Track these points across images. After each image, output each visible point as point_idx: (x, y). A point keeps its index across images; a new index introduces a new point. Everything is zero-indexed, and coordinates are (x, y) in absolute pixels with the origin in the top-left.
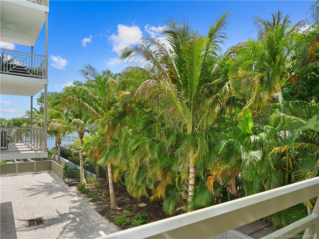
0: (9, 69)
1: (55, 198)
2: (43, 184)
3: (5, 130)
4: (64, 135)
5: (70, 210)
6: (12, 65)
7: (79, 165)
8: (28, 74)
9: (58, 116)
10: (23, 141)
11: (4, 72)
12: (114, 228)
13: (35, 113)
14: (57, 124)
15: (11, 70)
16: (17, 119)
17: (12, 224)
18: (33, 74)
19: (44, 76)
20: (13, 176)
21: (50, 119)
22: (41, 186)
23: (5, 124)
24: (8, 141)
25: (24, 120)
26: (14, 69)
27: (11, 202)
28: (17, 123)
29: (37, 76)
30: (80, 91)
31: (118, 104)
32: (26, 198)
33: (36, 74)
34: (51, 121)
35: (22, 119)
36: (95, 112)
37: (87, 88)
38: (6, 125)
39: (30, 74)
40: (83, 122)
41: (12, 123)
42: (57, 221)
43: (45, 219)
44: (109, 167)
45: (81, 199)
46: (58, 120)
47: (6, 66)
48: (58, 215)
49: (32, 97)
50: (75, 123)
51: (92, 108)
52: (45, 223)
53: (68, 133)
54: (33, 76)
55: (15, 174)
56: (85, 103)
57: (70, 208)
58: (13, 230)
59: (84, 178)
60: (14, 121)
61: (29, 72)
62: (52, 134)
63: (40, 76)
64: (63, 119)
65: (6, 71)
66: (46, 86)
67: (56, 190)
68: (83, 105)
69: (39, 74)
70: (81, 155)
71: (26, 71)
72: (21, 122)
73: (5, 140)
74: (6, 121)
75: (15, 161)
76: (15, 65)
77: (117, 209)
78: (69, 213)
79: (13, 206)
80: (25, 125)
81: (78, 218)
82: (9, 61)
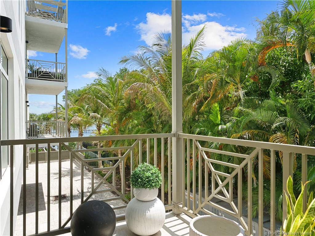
0: (38, 75)
1: (76, 181)
2: (67, 170)
3: (36, 124)
4: (85, 128)
5: (88, 190)
6: (40, 71)
7: (97, 154)
8: (53, 78)
9: (79, 111)
10: (52, 133)
11: (34, 78)
12: (122, 203)
13: (61, 109)
14: (78, 118)
15: (39, 76)
16: (46, 114)
17: (42, 198)
18: (56, 79)
19: (65, 79)
20: (43, 163)
21: (74, 114)
22: (65, 171)
23: (36, 118)
24: (38, 132)
25: (52, 115)
26: (41, 75)
27: (41, 183)
28: (46, 118)
29: (59, 80)
30: (95, 89)
31: (123, 101)
32: (54, 180)
33: (58, 79)
34: (74, 116)
35: (51, 114)
36: (107, 108)
37: (100, 88)
38: (37, 120)
39: (54, 79)
40: (99, 116)
41: (42, 118)
42: (77, 197)
43: (68, 196)
44: (120, 154)
45: (98, 181)
46: (79, 114)
47: (35, 73)
48: (78, 193)
49: (57, 96)
50: (92, 117)
51: (104, 105)
52: (67, 198)
53: (88, 126)
54: (56, 80)
55: (45, 161)
56: (98, 100)
57: (88, 188)
58: (43, 203)
59: (101, 164)
60: (44, 116)
61: (53, 77)
62: (75, 127)
63: (61, 80)
64: (84, 114)
65: (36, 77)
66: (66, 87)
67: (78, 174)
68: (97, 102)
69: (61, 78)
70: (99, 145)
71: (51, 76)
72: (49, 117)
73: (36, 131)
74: (37, 116)
75: (44, 151)
76: (43, 72)
77: (127, 190)
78: (87, 192)
79: (43, 186)
80: (53, 119)
81: (94, 196)
82: (38, 69)
